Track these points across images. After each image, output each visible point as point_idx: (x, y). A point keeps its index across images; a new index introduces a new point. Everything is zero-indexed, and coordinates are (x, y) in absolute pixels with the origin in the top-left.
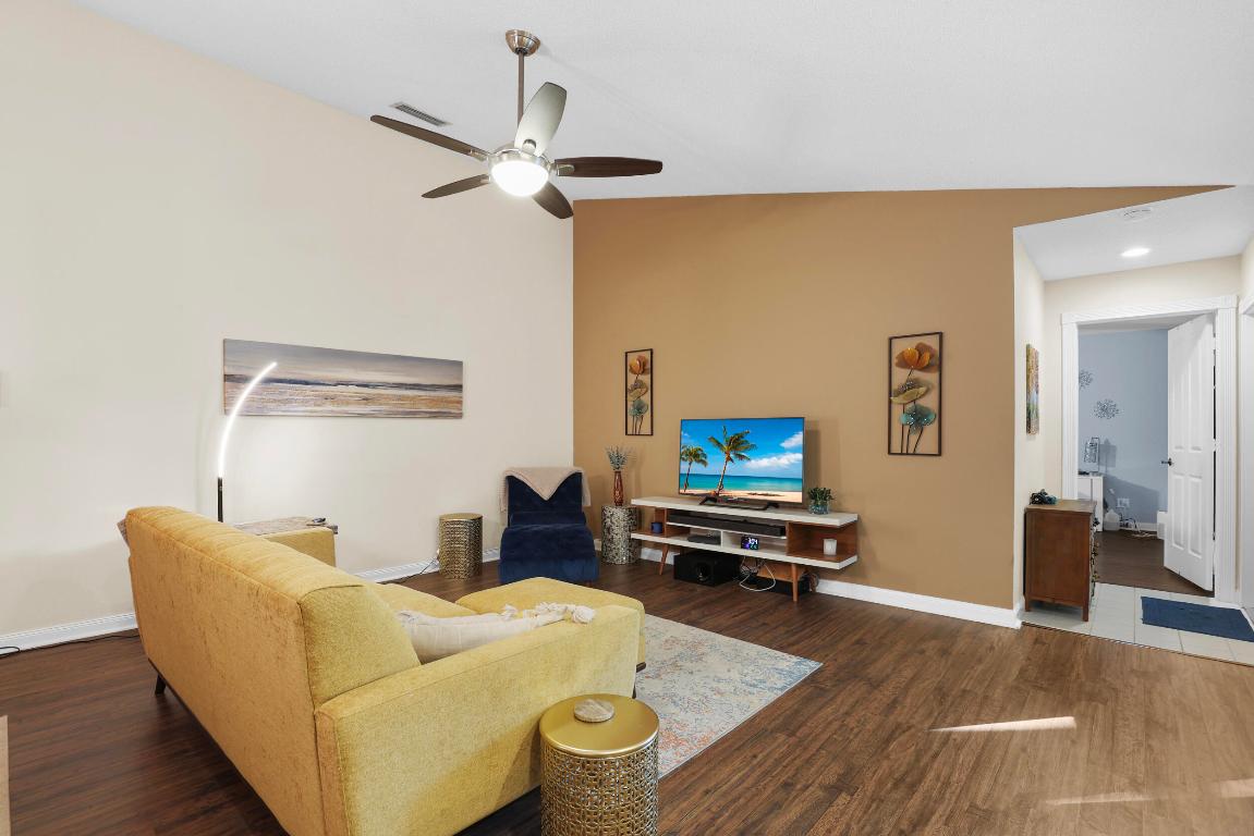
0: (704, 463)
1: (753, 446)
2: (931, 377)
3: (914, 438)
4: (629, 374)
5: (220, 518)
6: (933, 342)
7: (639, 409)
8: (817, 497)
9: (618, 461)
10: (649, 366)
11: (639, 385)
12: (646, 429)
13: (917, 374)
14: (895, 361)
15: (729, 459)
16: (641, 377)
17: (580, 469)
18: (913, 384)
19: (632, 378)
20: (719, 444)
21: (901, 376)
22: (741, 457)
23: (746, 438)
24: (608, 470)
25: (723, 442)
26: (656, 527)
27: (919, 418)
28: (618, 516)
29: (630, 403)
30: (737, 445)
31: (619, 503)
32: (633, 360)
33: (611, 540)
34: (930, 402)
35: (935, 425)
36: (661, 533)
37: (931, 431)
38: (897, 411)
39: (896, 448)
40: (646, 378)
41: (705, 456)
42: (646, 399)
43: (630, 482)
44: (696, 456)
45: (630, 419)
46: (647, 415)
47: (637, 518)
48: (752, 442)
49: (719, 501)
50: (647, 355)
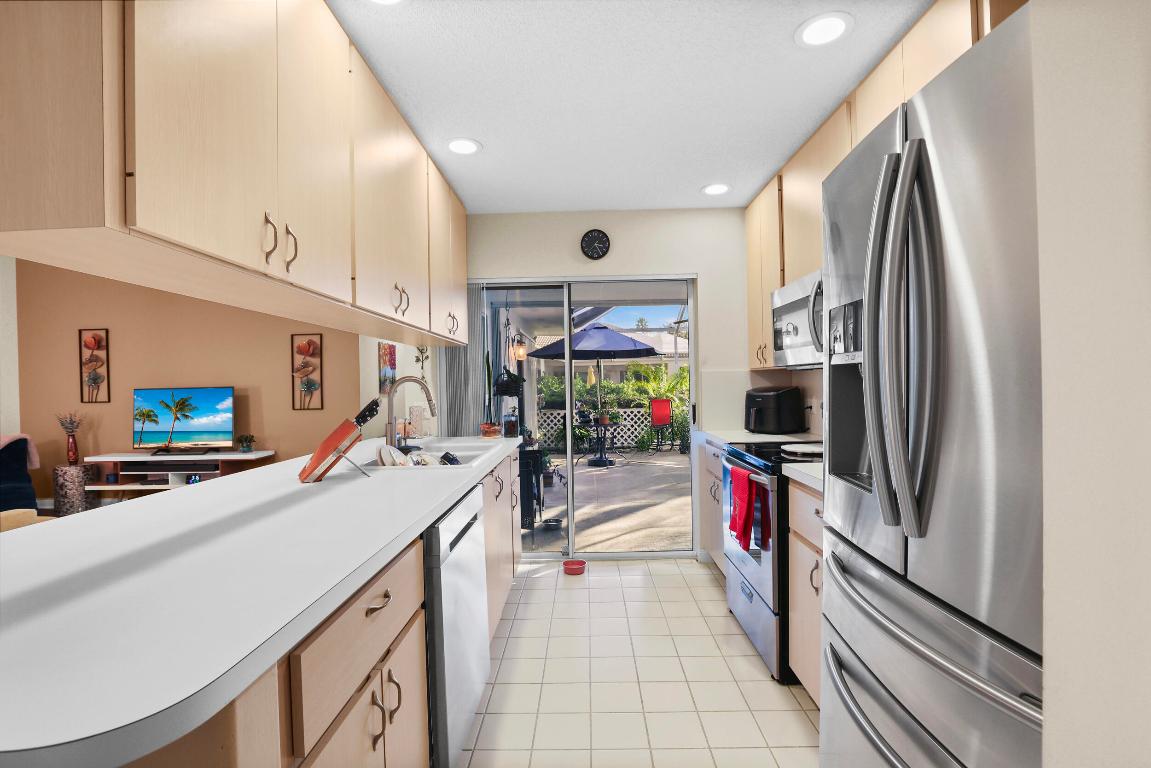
0: (156, 422)
1: (195, 408)
2: (316, 361)
3: (308, 399)
4: (84, 349)
6: (316, 339)
7: (95, 380)
8: (243, 440)
9: (71, 426)
10: (104, 343)
11: (94, 359)
12: (103, 395)
13: (308, 359)
14: (295, 350)
15: (177, 418)
16: (96, 352)
17: (24, 436)
18: (306, 365)
19: (87, 353)
20: (168, 406)
21: (299, 359)
22: (187, 417)
24: (60, 435)
25: (171, 404)
26: (111, 478)
27: (310, 386)
28: (72, 473)
29: (85, 375)
30: (183, 407)
31: (74, 462)
32: (87, 336)
33: (65, 496)
34: (315, 376)
35: (320, 391)
36: (116, 482)
37: (317, 394)
38: (298, 382)
39: (297, 406)
40: (102, 354)
41: (156, 416)
42: (102, 371)
43: (86, 440)
44: (149, 416)
45: (86, 389)
46: (104, 386)
47: (95, 473)
48: (194, 406)
49: (166, 450)
50: (103, 334)
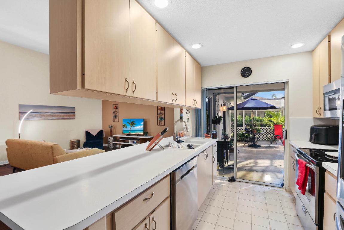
0: (126, 128)
1: (136, 124)
2: (163, 112)
3: (161, 122)
4: (114, 109)
5: (19, 138)
7: (116, 117)
8: (146, 133)
9: (111, 127)
10: (117, 108)
11: (116, 111)
12: (117, 120)
13: (161, 111)
14: (158, 109)
15: (131, 127)
16: (116, 110)
17: (103, 129)
18: (161, 113)
19: (114, 110)
21: (159, 111)
22: (133, 126)
23: (135, 122)
24: (109, 129)
25: (130, 123)
26: (118, 140)
27: (162, 119)
28: (111, 139)
29: (114, 115)
30: (133, 124)
31: (111, 136)
32: (114, 106)
33: (109, 144)
34: (163, 116)
35: (164, 120)
36: (119, 142)
37: (163, 121)
38: (159, 118)
39: (159, 124)
40: (117, 110)
42: (117, 114)
43: (114, 131)
44: (125, 126)
45: (114, 118)
46: (117, 118)
47: (115, 139)
48: (135, 123)
49: (129, 135)
50: (117, 105)
